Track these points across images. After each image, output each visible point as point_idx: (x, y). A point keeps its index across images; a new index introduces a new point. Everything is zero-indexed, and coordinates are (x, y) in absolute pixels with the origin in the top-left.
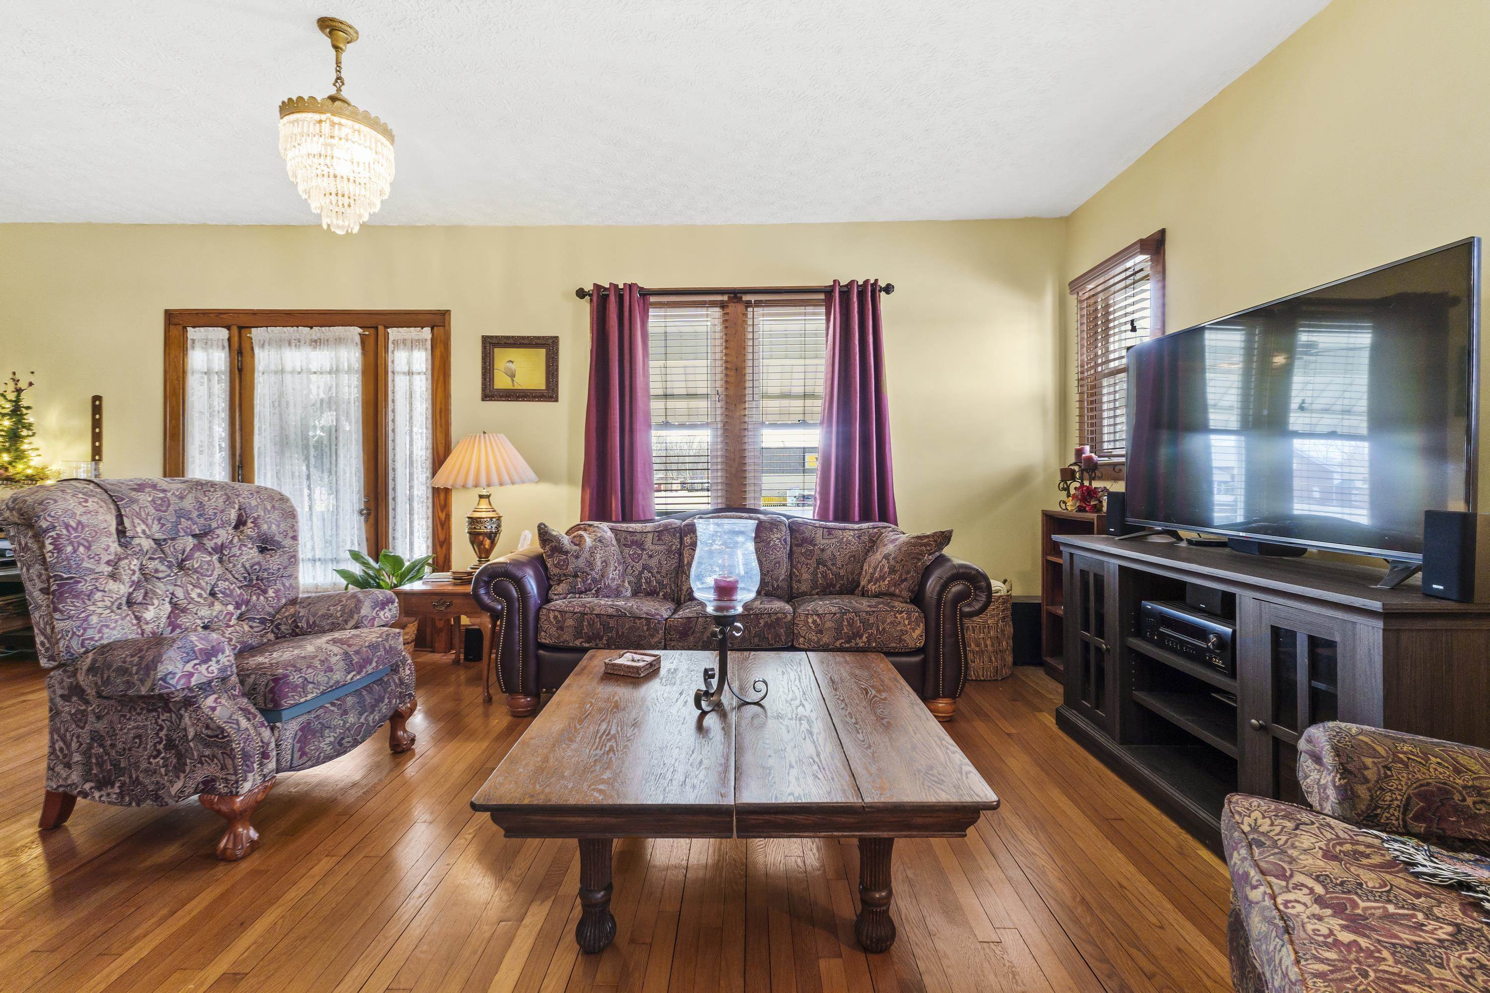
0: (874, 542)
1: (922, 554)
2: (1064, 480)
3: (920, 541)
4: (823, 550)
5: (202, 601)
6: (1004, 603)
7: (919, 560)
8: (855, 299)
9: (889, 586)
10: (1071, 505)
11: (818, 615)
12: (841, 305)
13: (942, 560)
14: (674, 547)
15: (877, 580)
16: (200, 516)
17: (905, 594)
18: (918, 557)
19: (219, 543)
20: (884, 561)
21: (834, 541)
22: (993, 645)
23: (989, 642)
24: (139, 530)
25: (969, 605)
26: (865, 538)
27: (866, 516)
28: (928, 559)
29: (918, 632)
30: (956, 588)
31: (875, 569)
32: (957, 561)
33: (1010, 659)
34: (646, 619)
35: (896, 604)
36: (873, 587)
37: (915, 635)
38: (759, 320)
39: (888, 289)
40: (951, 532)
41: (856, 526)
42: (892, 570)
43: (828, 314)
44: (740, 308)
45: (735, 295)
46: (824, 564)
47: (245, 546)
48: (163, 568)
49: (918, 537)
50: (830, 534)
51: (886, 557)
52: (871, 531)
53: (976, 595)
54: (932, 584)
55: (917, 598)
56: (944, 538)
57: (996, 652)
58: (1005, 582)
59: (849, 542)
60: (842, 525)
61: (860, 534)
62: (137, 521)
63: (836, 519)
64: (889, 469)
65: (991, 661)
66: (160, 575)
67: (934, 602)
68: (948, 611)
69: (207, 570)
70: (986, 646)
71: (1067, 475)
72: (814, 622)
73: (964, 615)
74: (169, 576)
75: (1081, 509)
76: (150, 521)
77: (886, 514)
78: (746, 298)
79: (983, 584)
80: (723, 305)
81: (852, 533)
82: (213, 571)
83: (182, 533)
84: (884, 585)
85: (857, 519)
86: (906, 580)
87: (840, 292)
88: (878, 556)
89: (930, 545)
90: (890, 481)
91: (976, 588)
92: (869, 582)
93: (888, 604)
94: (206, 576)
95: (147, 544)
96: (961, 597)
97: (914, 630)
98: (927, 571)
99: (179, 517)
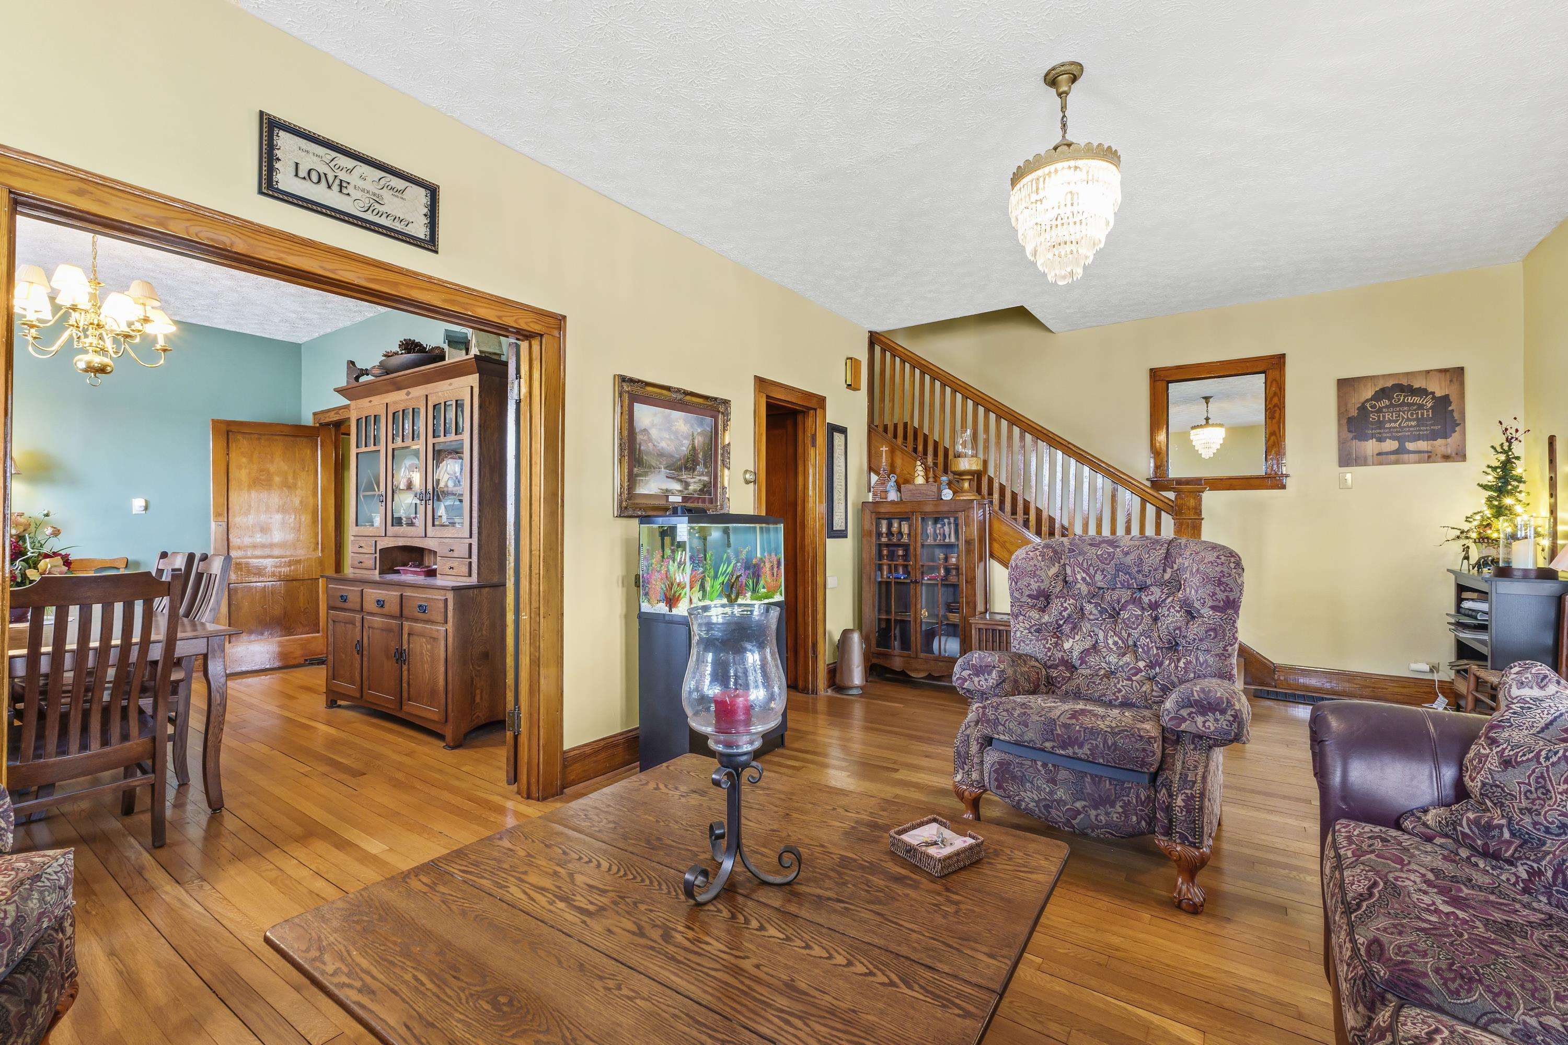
5: (1115, 649)
16: (1139, 572)
19: (1153, 600)
24: (1079, 577)
47: (1174, 608)
48: (1095, 612)
62: (1077, 569)
66: (1091, 617)
69: (1133, 623)
74: (1097, 619)
76: (1092, 571)
82: (1138, 625)
83: (1119, 585)
94: (1131, 628)
95: (1084, 589)
99: (1118, 571)
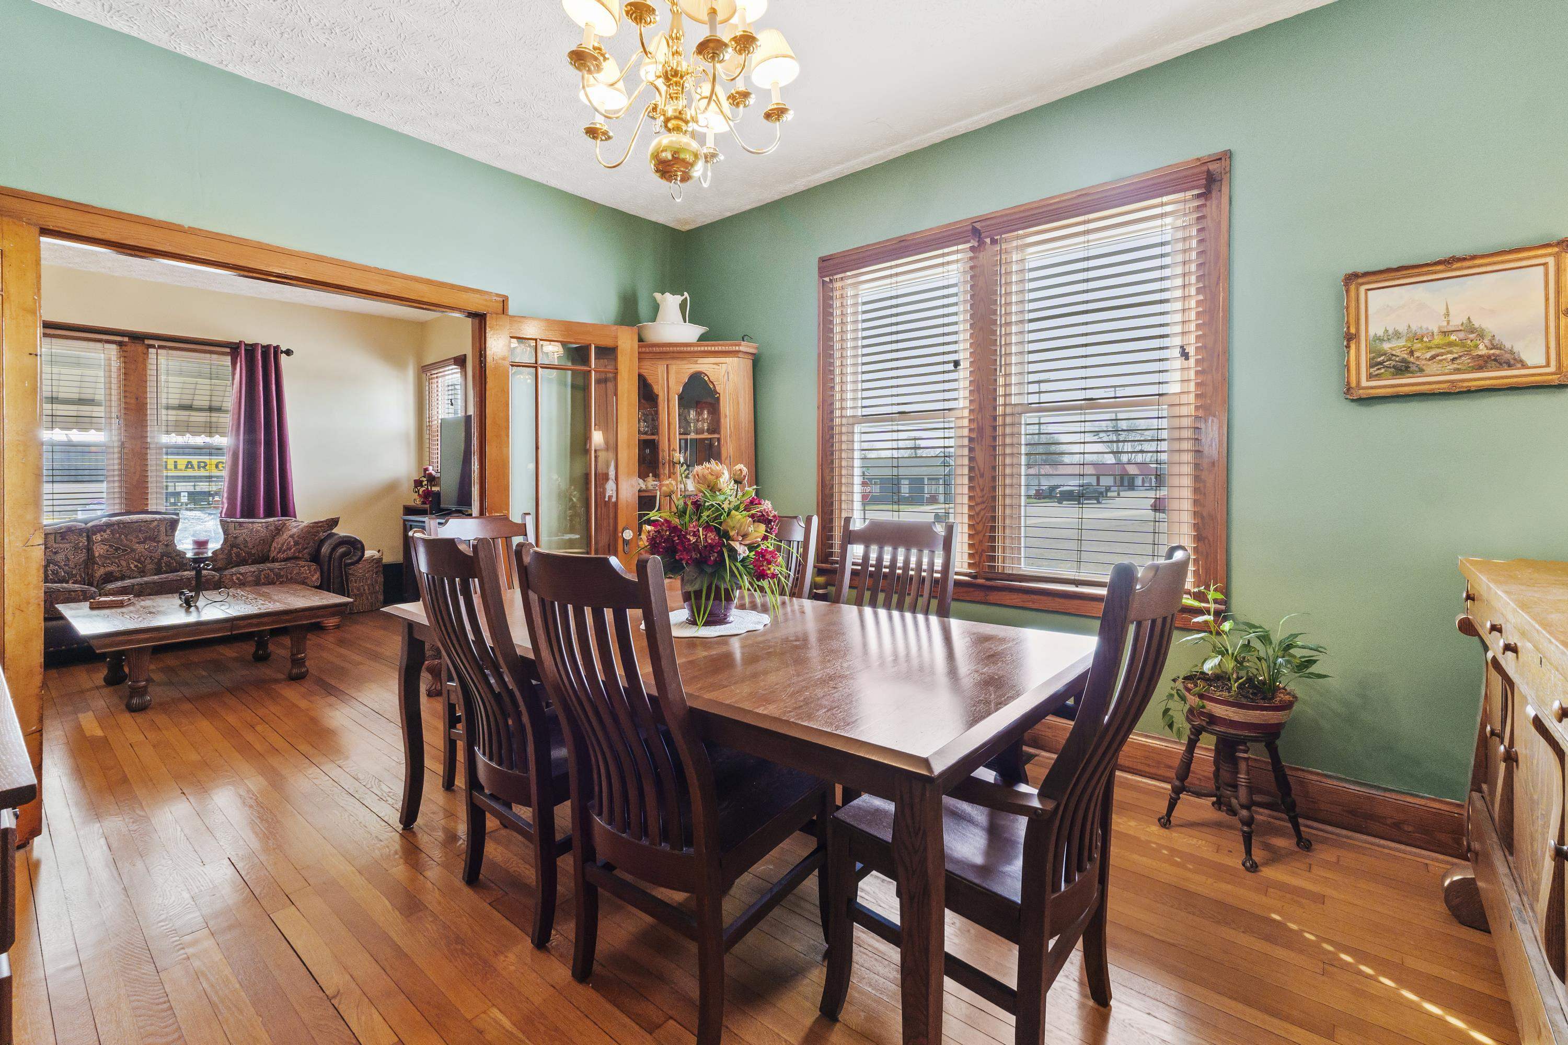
0: (280, 530)
1: (318, 532)
2: (416, 487)
3: (316, 527)
4: (236, 538)
6: (377, 563)
7: (316, 536)
8: (260, 357)
9: (294, 552)
10: (418, 502)
11: (241, 574)
12: (246, 359)
13: (332, 535)
14: (81, 544)
15: (285, 551)
17: (306, 556)
18: (315, 534)
20: (290, 539)
21: (245, 531)
22: (369, 589)
23: (366, 588)
25: (350, 559)
26: (272, 528)
27: (269, 513)
28: (322, 535)
29: (316, 577)
30: (341, 550)
31: (283, 545)
32: (342, 534)
33: (381, 597)
34: (81, 591)
35: (300, 562)
36: (281, 556)
37: (314, 579)
38: (162, 360)
39: (288, 352)
40: (338, 518)
41: (263, 520)
42: (296, 543)
43: (234, 364)
44: (140, 348)
45: (137, 338)
46: (237, 546)
49: (315, 523)
50: (241, 526)
51: (292, 536)
52: (277, 523)
53: (354, 552)
54: (325, 549)
55: (315, 558)
56: (334, 522)
57: (371, 594)
58: (379, 551)
59: (257, 531)
60: (251, 520)
61: (267, 525)
63: (242, 517)
64: (290, 481)
65: (367, 599)
67: (327, 559)
68: (336, 564)
70: (364, 590)
71: (418, 483)
72: (238, 579)
73: (347, 565)
75: (424, 503)
77: (287, 510)
78: (147, 342)
79: (359, 546)
80: (120, 344)
81: (260, 525)
84: (290, 553)
85: (262, 515)
86: (306, 548)
87: (245, 350)
88: (285, 536)
89: (323, 527)
90: (290, 488)
91: (354, 549)
92: (279, 553)
93: (294, 563)
96: (344, 555)
97: (313, 576)
98: (322, 542)
